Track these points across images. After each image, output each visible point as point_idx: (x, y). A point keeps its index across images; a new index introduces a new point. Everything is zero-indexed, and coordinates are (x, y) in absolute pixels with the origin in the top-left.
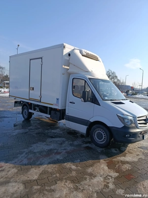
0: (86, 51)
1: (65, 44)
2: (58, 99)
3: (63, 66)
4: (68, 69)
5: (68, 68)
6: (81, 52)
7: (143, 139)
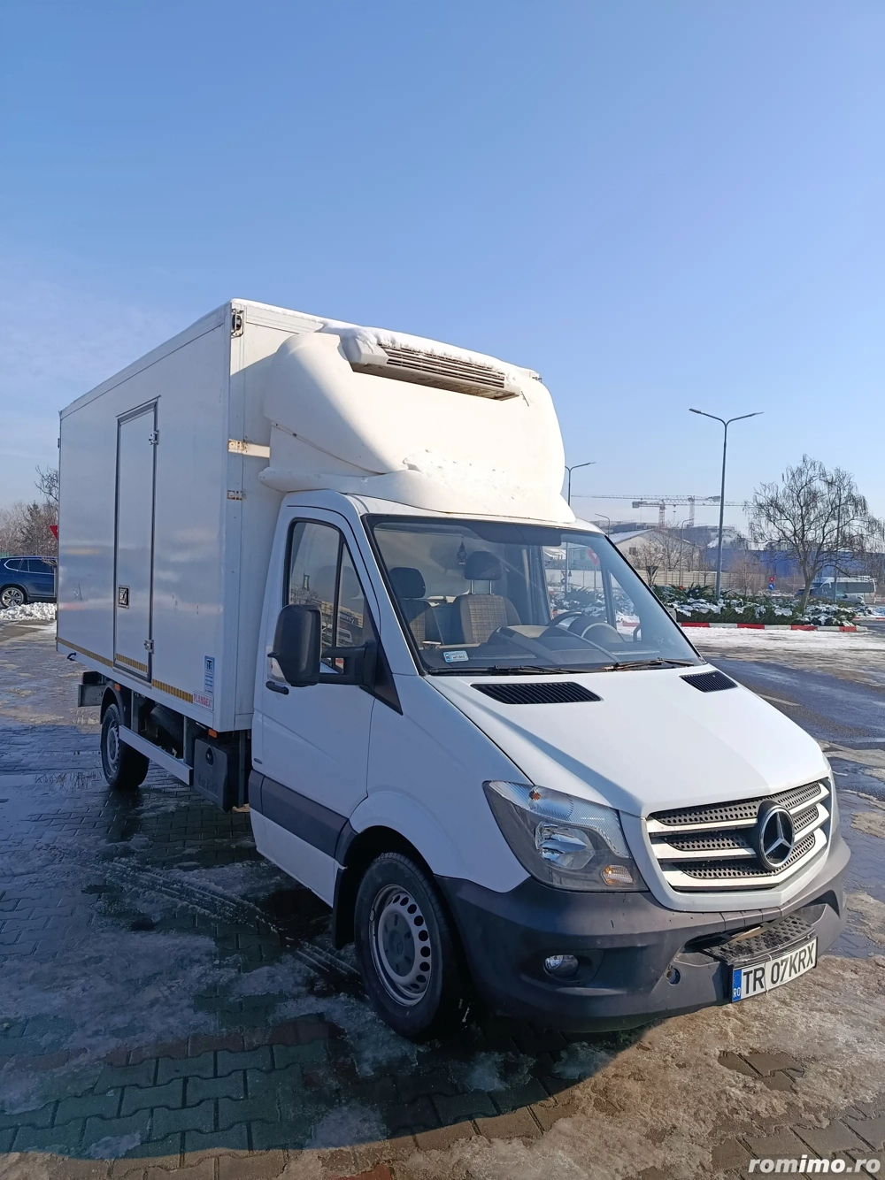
0: (386, 336)
1: (238, 304)
2: (210, 663)
3: (234, 447)
4: (264, 462)
5: (263, 452)
6: (348, 346)
7: (726, 995)
